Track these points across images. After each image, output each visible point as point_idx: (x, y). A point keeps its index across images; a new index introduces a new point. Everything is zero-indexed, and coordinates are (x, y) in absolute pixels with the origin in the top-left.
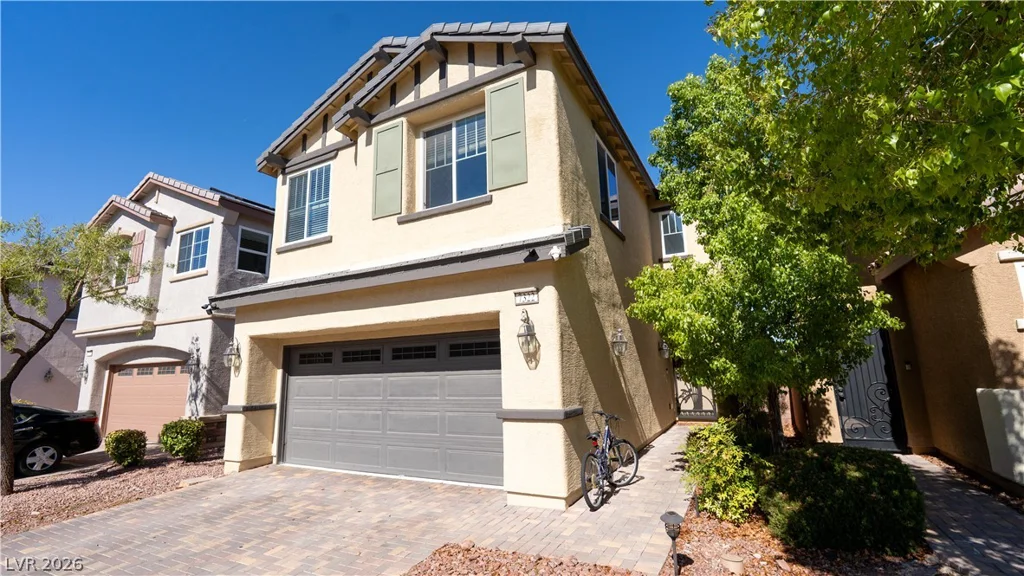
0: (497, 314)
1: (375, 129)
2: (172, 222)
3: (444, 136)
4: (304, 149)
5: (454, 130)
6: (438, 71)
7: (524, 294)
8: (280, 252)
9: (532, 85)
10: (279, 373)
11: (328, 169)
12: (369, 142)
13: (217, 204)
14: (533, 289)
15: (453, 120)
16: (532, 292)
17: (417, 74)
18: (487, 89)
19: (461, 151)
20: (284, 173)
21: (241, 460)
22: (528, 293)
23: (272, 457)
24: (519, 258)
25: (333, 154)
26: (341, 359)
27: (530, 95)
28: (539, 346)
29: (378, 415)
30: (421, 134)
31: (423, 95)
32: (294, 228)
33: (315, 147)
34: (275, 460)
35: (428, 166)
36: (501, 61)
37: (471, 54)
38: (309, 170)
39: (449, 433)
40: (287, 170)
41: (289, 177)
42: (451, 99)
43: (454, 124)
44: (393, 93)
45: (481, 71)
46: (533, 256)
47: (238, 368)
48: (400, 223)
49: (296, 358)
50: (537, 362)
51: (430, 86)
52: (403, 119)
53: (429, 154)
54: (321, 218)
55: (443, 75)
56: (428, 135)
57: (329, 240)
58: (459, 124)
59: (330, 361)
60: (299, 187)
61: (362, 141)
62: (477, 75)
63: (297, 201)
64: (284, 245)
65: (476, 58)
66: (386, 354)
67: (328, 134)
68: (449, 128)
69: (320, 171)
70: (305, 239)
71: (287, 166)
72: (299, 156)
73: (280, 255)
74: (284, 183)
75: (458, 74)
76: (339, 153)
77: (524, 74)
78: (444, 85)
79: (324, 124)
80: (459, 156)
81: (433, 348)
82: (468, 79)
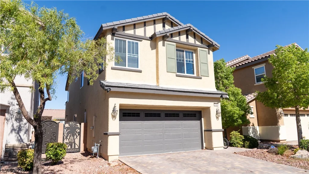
0: (210, 107)
1: (166, 42)
3: (181, 53)
4: (124, 30)
5: (185, 53)
6: (186, 35)
8: (113, 69)
9: (209, 53)
11: (137, 44)
12: (164, 45)
14: (217, 103)
15: (185, 50)
17: (179, 34)
18: (199, 48)
19: (187, 59)
20: (113, 35)
25: (141, 40)
26: (144, 116)
27: (208, 55)
29: (161, 134)
31: (181, 40)
33: (130, 32)
36: (202, 43)
37: (195, 36)
38: (127, 40)
39: (184, 138)
40: (115, 35)
41: (115, 38)
42: (189, 46)
43: (185, 51)
44: (172, 35)
46: (222, 96)
47: (114, 117)
48: (177, 76)
50: (218, 119)
51: (183, 38)
52: (175, 44)
53: (177, 56)
54: (135, 61)
55: (187, 37)
56: (177, 50)
57: (140, 72)
58: (186, 52)
59: (139, 116)
60: (121, 44)
61: (160, 43)
62: (197, 43)
63: (120, 49)
64: (114, 66)
65: (196, 38)
66: (163, 115)
67: (137, 30)
68: (183, 51)
69: (133, 43)
70: (127, 67)
71: (116, 33)
72: (121, 32)
73: (112, 70)
74: (112, 39)
75: (191, 40)
76: (143, 40)
77: (207, 50)
78: (188, 41)
79: (135, 26)
80: (187, 61)
81: (179, 114)
82: (194, 43)
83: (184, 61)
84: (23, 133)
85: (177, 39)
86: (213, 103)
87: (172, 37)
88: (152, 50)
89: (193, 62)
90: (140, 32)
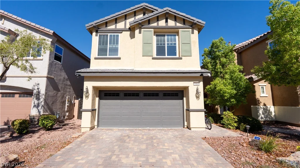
0: (188, 87)
1: (142, 30)
2: (16, 35)
3: (162, 38)
4: (106, 26)
5: (166, 37)
6: (165, 20)
7: (196, 83)
8: (96, 59)
9: (193, 33)
10: (97, 99)
11: (118, 36)
12: (140, 33)
13: (52, 34)
14: (198, 82)
15: (166, 34)
16: (198, 83)
17: (158, 19)
18: (180, 30)
19: (168, 43)
20: (97, 32)
21: (90, 127)
22: (197, 83)
23: (94, 126)
24: (199, 75)
25: (121, 32)
26: (124, 96)
27: (192, 35)
28: (199, 95)
29: (139, 112)
30: (155, 35)
31: (160, 25)
32: (102, 51)
33: (113, 27)
34: (96, 127)
35: (157, 44)
36: (184, 24)
37: (175, 19)
38: (109, 34)
39: (164, 116)
40: (99, 32)
41: (98, 34)
42: (169, 29)
43: (166, 35)
44: (149, 22)
45: (178, 25)
46: (202, 75)
47: (87, 97)
48: (152, 59)
49: (103, 94)
50: (199, 98)
51: (162, 23)
52: (153, 30)
53: (157, 41)
54: (115, 51)
55: (167, 21)
56: (157, 36)
57: (119, 59)
58: (168, 36)
59: (118, 96)
60: (104, 38)
61: (137, 31)
62: (177, 25)
63: (102, 43)
64: (97, 56)
65: (177, 21)
66: (141, 95)
67: (118, 24)
68: (164, 36)
69: (114, 36)
70: (108, 56)
71: (99, 30)
72: (103, 28)
74: (96, 35)
75: (171, 23)
76: (123, 32)
77: (191, 30)
78: (167, 25)
79: (116, 21)
80: (167, 44)
81: (158, 94)
82: (174, 25)
83: (165, 44)
84: (40, 108)
85: (155, 24)
86: (193, 82)
88: (131, 39)
89: (175, 44)
90: (121, 25)
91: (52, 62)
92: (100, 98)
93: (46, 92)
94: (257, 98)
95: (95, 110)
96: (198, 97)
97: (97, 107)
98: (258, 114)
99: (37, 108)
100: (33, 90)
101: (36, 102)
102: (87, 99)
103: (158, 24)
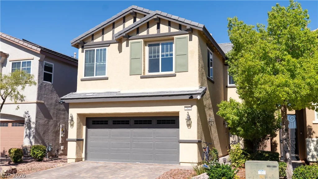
0: (179, 112)
1: (130, 41)
2: (6, 56)
3: (157, 47)
4: (93, 39)
5: (160, 46)
6: (157, 25)
7: (187, 107)
8: (82, 80)
9: (191, 39)
10: (84, 127)
11: (105, 50)
12: (127, 46)
13: (39, 53)
14: (190, 106)
15: (161, 42)
16: (190, 107)
17: (148, 25)
18: (175, 37)
19: (163, 54)
20: (83, 47)
21: (75, 158)
22: (189, 107)
23: (82, 158)
24: (187, 97)
25: (108, 45)
26: (112, 123)
27: (189, 42)
28: (191, 122)
29: (129, 143)
30: (147, 45)
31: (150, 33)
32: (89, 71)
33: (98, 40)
34: (84, 160)
35: (150, 57)
36: (180, 29)
37: (169, 24)
38: (96, 49)
39: (157, 148)
40: (84, 47)
41: (85, 50)
42: (161, 37)
43: (160, 44)
44: (138, 31)
45: (173, 30)
46: (191, 97)
47: (72, 125)
48: (141, 78)
49: (91, 122)
50: (191, 127)
51: (153, 30)
52: (142, 40)
53: (150, 52)
54: (102, 69)
55: (158, 28)
56: (150, 46)
57: (107, 79)
58: (163, 44)
59: (107, 124)
60: (90, 54)
61: (124, 44)
62: (171, 31)
63: (89, 59)
64: (84, 77)
65: (171, 25)
66: (132, 122)
67: (105, 36)
68: (158, 45)
69: (101, 50)
70: (95, 77)
71: (85, 45)
72: (90, 43)
73: (82, 82)
74: (83, 52)
75: (164, 29)
76: (111, 45)
77: (188, 35)
78: (159, 32)
79: (103, 31)
80: (162, 56)
81: (151, 121)
82: (168, 32)
83: (158, 56)
84: (31, 138)
85: (144, 33)
86: (184, 106)
87: (138, 33)
88: (120, 53)
89: (172, 55)
90: (108, 36)
91: (41, 84)
92: (88, 127)
93: (37, 119)
94: (307, 125)
95: (82, 140)
96: (189, 125)
97: (84, 137)
98: (308, 149)
99: (29, 138)
100: (24, 118)
101: (28, 131)
102: (72, 127)
103: (148, 32)
